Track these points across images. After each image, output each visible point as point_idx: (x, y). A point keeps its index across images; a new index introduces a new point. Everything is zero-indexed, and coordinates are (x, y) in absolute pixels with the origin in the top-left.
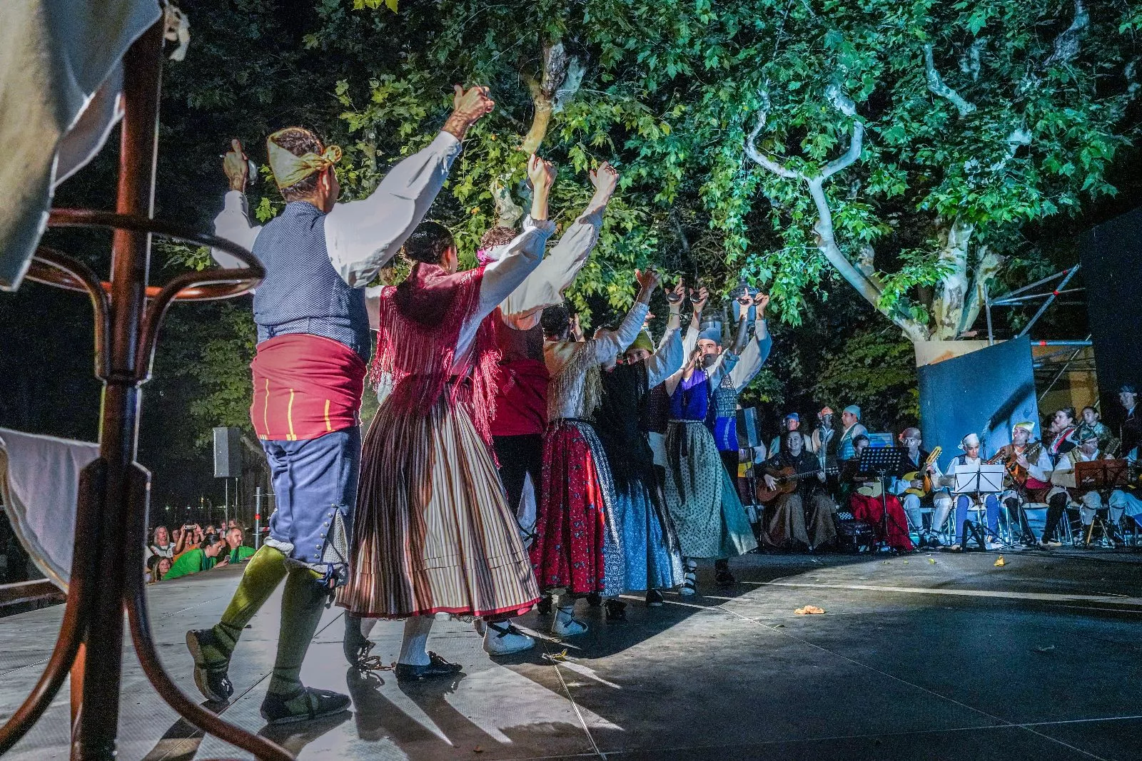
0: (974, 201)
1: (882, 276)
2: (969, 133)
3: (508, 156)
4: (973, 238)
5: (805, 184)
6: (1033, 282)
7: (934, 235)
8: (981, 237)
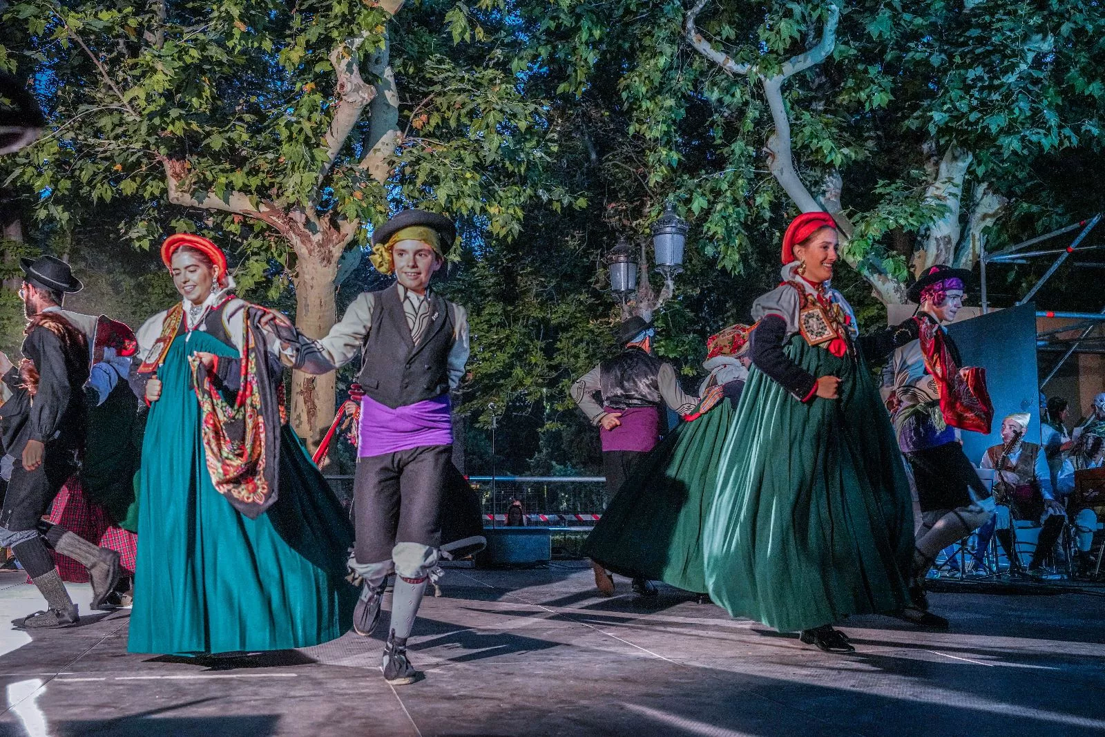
0: (977, 122)
1: (850, 216)
2: (975, 32)
3: (359, 13)
4: (970, 171)
5: (759, 85)
6: (1043, 233)
7: (920, 164)
8: (980, 171)
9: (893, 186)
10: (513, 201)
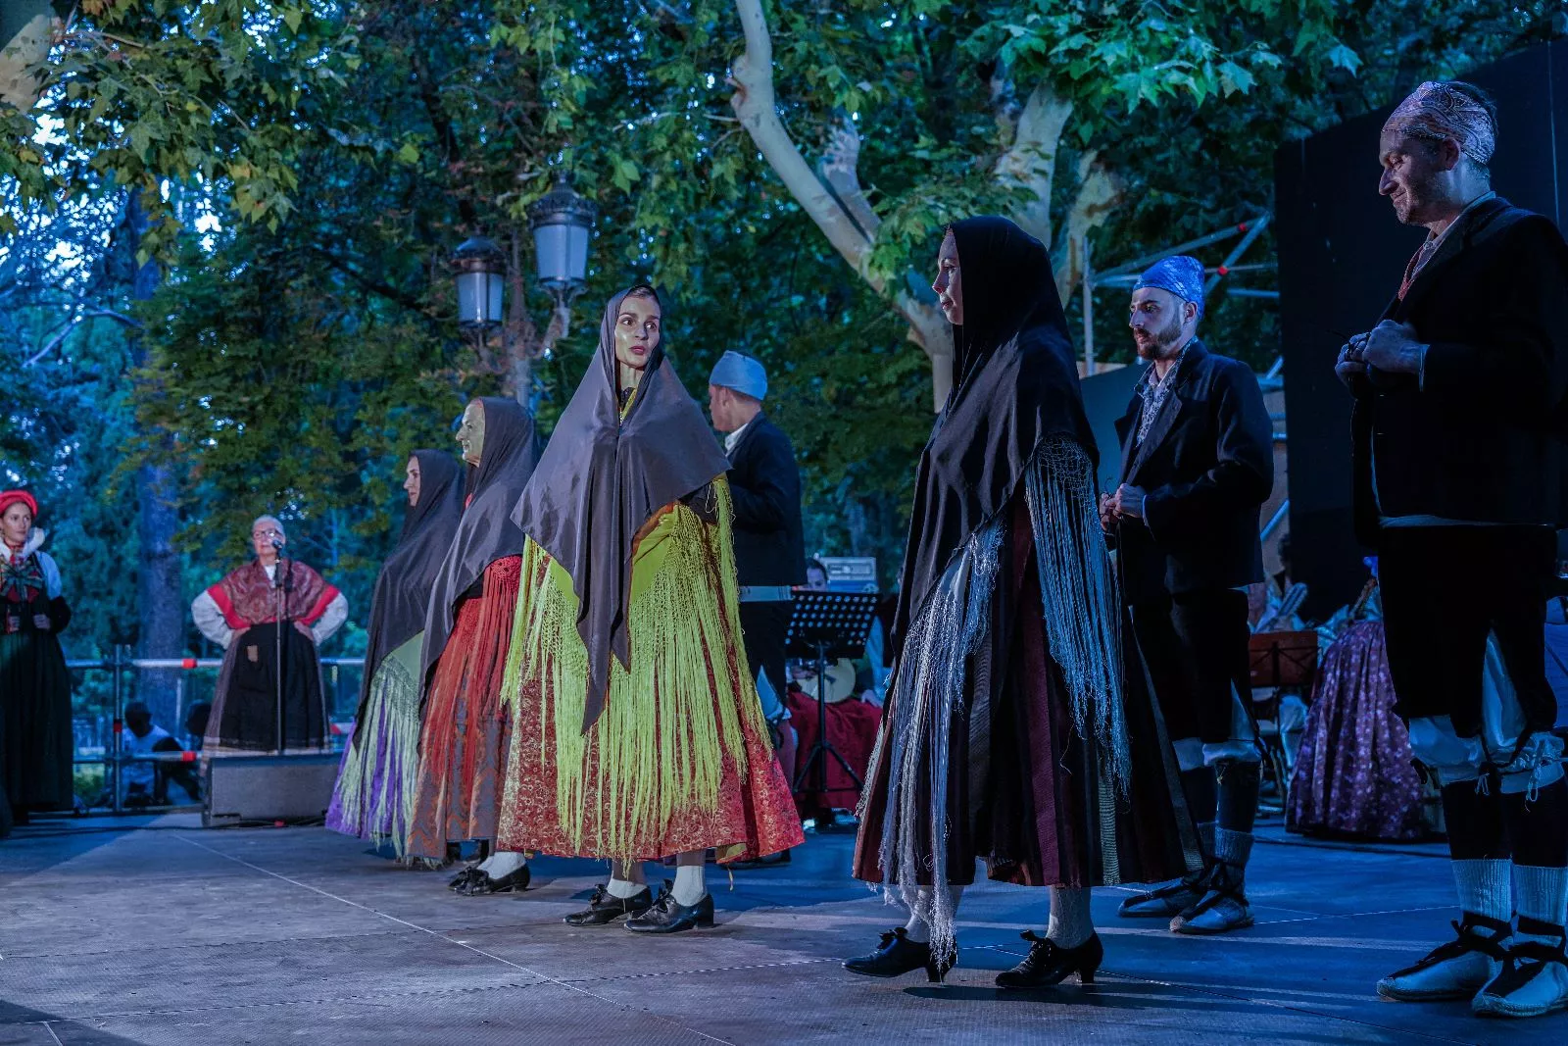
0: (1081, 52)
1: (873, 201)
7: (988, 116)
9: (945, 152)
10: (278, 155)
